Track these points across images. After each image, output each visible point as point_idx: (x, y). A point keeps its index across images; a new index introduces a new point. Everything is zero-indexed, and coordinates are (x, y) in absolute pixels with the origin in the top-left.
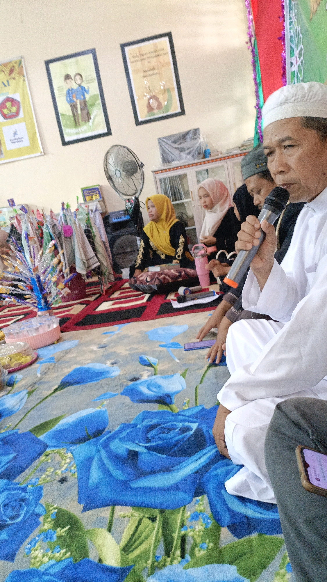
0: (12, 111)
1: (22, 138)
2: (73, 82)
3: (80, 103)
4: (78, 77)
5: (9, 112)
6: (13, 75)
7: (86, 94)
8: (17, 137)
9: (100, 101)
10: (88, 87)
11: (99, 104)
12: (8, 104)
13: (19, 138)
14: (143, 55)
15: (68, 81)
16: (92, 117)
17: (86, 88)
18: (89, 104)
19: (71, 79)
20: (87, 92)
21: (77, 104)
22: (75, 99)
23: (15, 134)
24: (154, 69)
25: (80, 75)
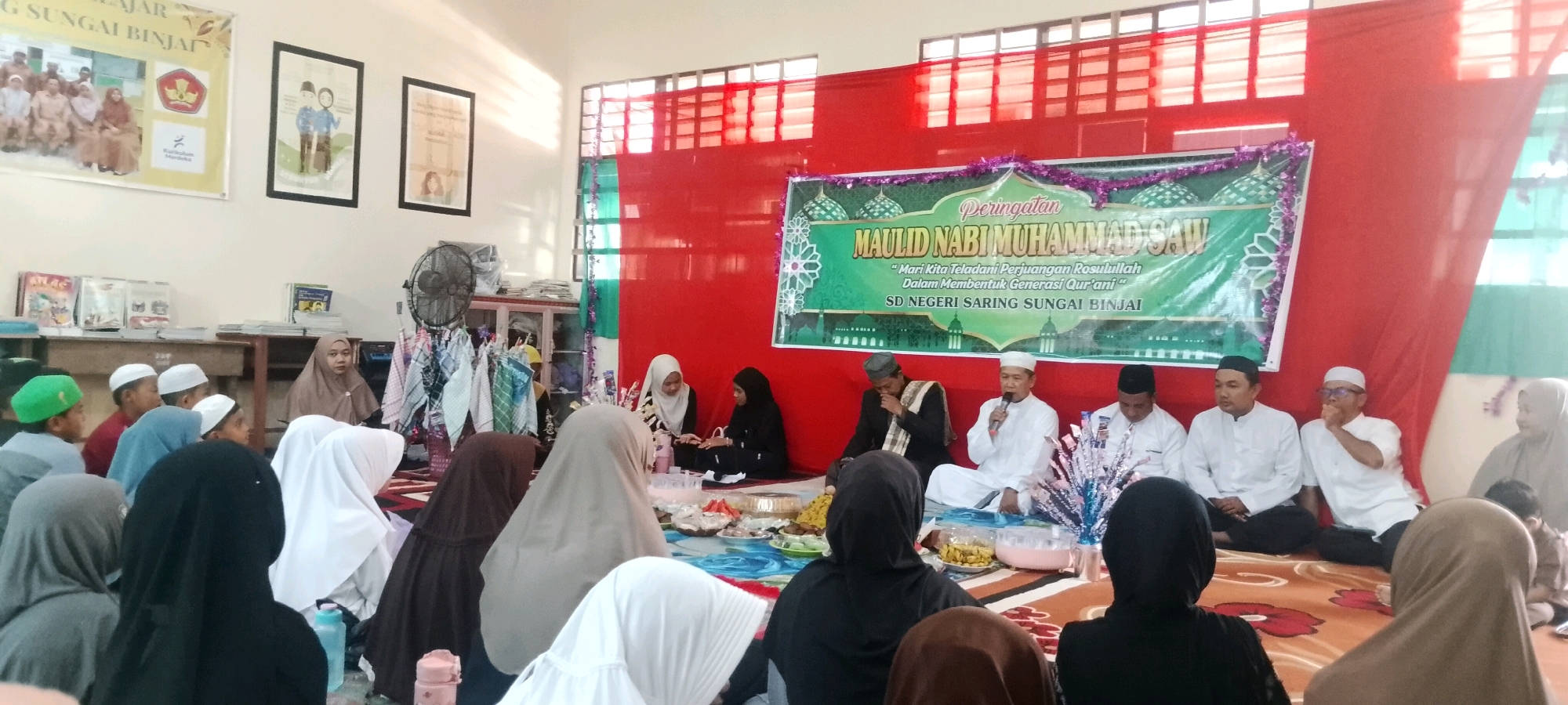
0: (185, 98)
1: (191, 155)
2: (315, 99)
3: (319, 137)
4: (326, 94)
5: (177, 97)
7: (332, 126)
9: (352, 147)
10: (340, 118)
11: (349, 151)
12: (182, 84)
13: (184, 154)
14: (431, 107)
15: (308, 93)
16: (334, 167)
17: (336, 119)
18: (333, 144)
19: (314, 92)
20: (336, 125)
21: (312, 137)
22: (312, 128)
24: (442, 135)
25: (330, 91)
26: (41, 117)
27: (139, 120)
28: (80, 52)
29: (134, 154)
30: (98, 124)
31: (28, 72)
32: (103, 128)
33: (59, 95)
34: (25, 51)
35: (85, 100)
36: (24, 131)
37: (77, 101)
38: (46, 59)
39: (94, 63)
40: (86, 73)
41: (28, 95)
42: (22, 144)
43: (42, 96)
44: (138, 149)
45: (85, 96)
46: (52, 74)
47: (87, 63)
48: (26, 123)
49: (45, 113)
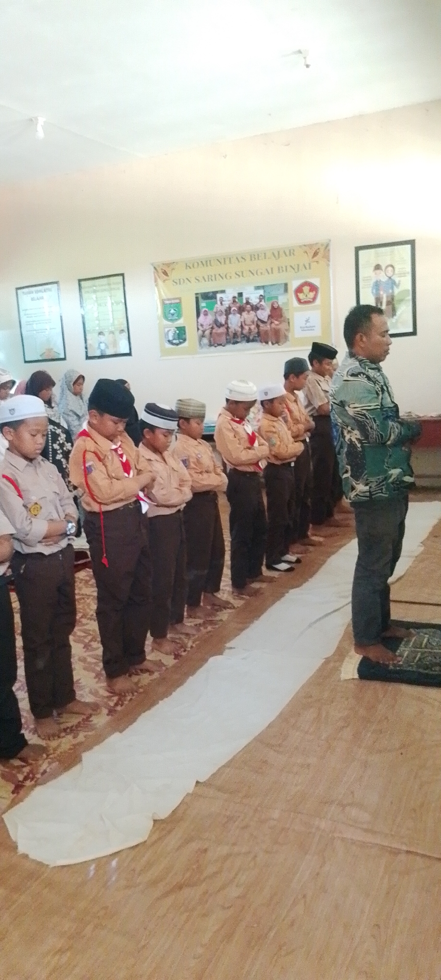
0: (309, 296)
1: (314, 326)
2: (383, 273)
3: (387, 297)
4: (390, 269)
5: (304, 297)
6: (316, 259)
7: (395, 287)
8: (308, 324)
9: (410, 297)
10: (400, 281)
11: (409, 300)
12: (306, 289)
13: (310, 327)
15: (378, 271)
16: (398, 313)
17: (397, 282)
18: (396, 299)
19: (382, 270)
20: (398, 286)
21: (382, 298)
22: (381, 293)
23: (307, 321)
25: (392, 266)
26: (245, 325)
27: (287, 314)
28: (258, 288)
29: (286, 333)
30: (269, 322)
31: (238, 305)
32: (272, 323)
33: (251, 312)
34: (236, 295)
35: (263, 311)
36: (239, 333)
37: (259, 312)
38: (245, 296)
39: (264, 291)
40: (262, 298)
41: (239, 315)
42: (239, 340)
43: (245, 314)
44: (288, 330)
45: (262, 309)
46: (248, 303)
47: (261, 292)
48: (240, 330)
49: (247, 323)
